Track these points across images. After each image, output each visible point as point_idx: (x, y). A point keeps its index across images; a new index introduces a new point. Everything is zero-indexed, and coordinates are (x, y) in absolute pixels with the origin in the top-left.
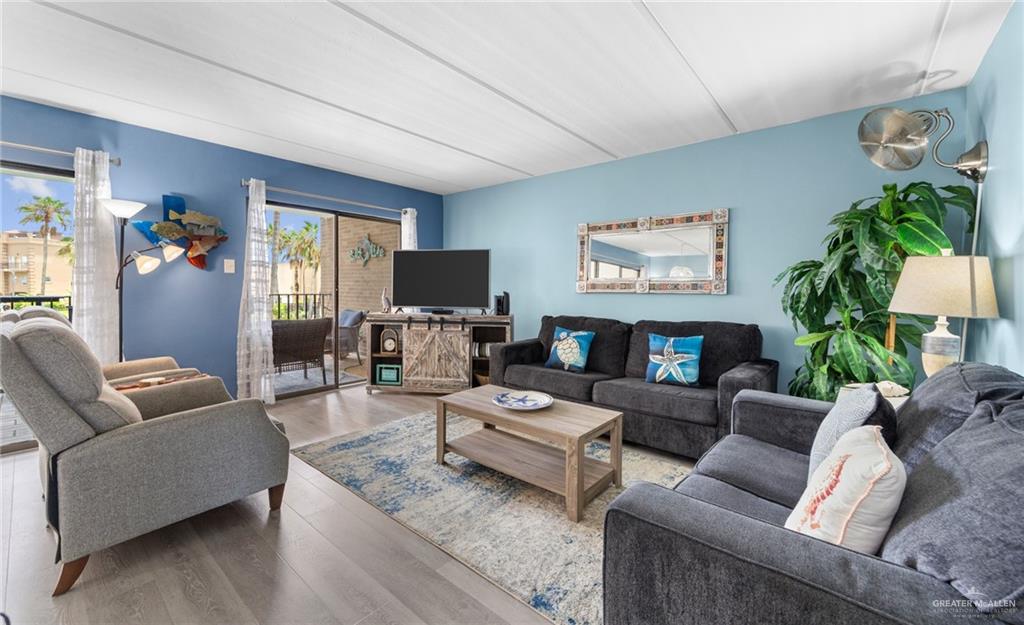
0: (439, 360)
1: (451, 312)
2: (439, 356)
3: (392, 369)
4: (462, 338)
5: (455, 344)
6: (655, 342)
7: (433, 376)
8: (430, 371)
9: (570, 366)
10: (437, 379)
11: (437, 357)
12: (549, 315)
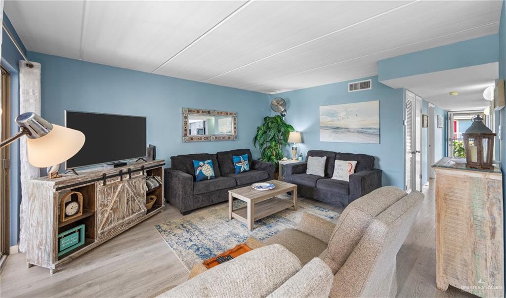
0: (127, 203)
1: (125, 164)
2: (128, 200)
3: (75, 232)
4: (142, 181)
5: (137, 187)
6: (235, 159)
7: (124, 218)
8: (121, 215)
9: (211, 177)
10: (126, 219)
11: (126, 201)
12: (173, 156)
